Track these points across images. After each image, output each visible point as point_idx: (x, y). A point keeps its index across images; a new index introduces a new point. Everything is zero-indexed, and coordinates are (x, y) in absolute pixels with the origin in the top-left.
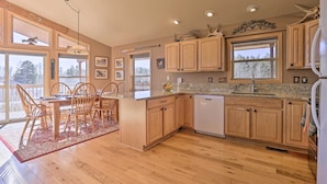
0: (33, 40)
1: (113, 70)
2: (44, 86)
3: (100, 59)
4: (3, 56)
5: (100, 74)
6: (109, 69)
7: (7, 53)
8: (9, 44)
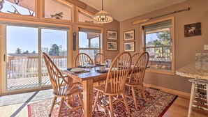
0: (59, 15)
1: (121, 42)
2: (67, 57)
3: (111, 32)
4: (37, 29)
5: (111, 46)
6: (117, 41)
7: (40, 27)
8: (41, 18)
